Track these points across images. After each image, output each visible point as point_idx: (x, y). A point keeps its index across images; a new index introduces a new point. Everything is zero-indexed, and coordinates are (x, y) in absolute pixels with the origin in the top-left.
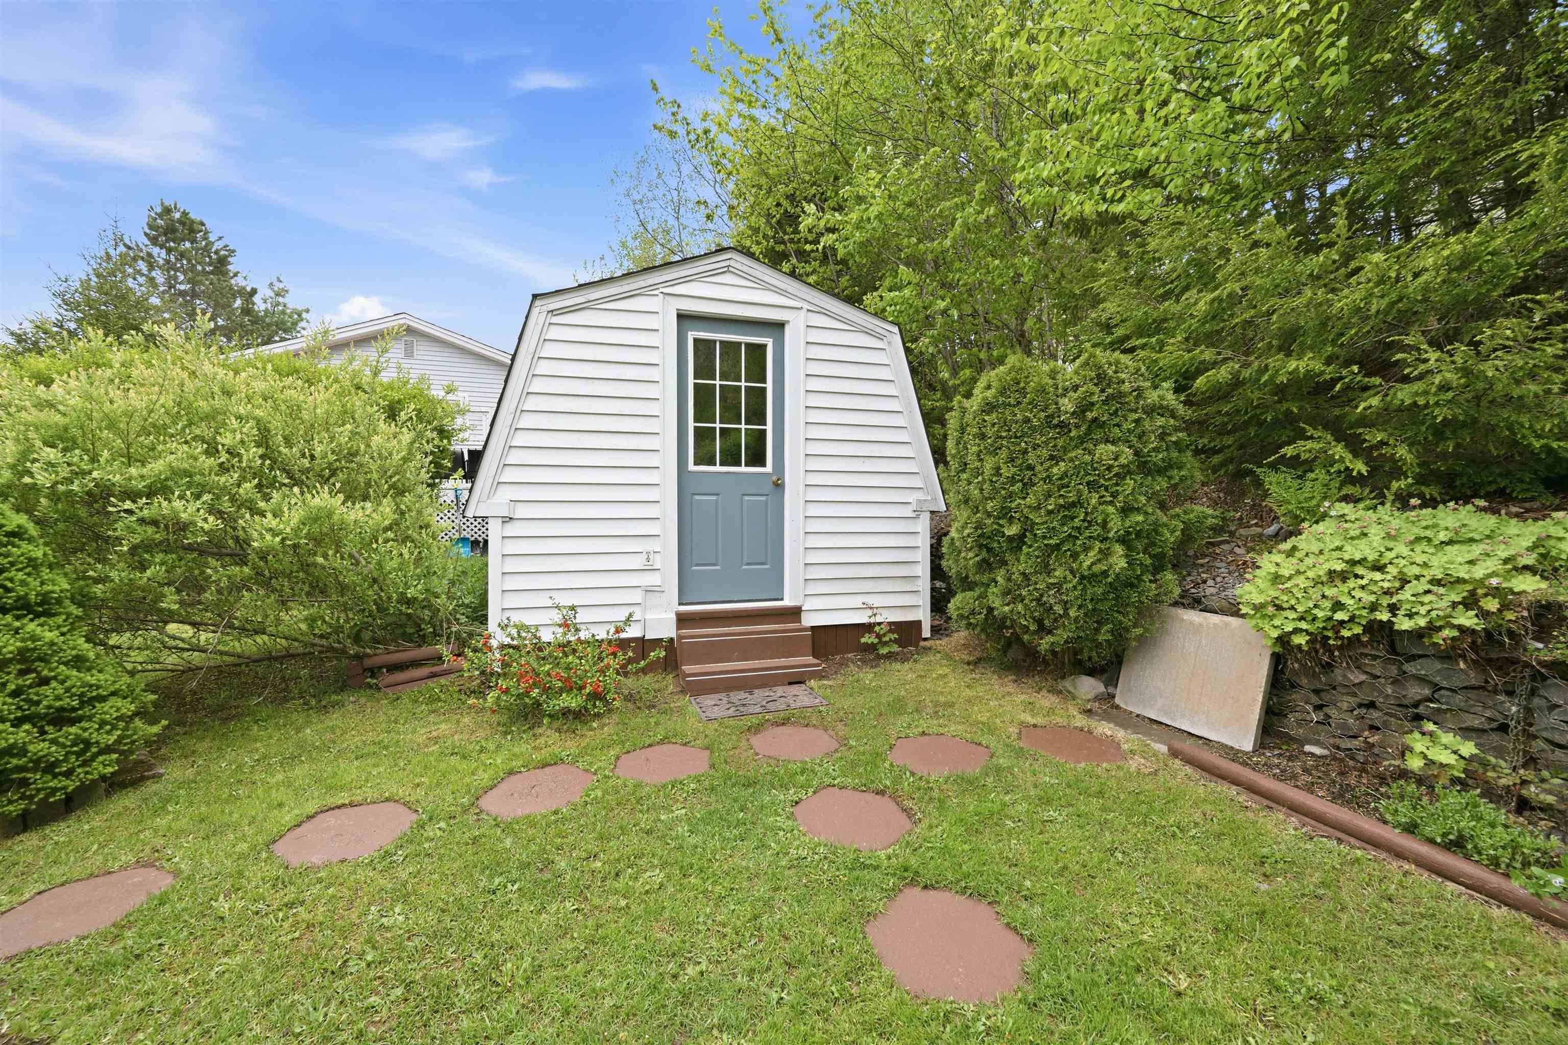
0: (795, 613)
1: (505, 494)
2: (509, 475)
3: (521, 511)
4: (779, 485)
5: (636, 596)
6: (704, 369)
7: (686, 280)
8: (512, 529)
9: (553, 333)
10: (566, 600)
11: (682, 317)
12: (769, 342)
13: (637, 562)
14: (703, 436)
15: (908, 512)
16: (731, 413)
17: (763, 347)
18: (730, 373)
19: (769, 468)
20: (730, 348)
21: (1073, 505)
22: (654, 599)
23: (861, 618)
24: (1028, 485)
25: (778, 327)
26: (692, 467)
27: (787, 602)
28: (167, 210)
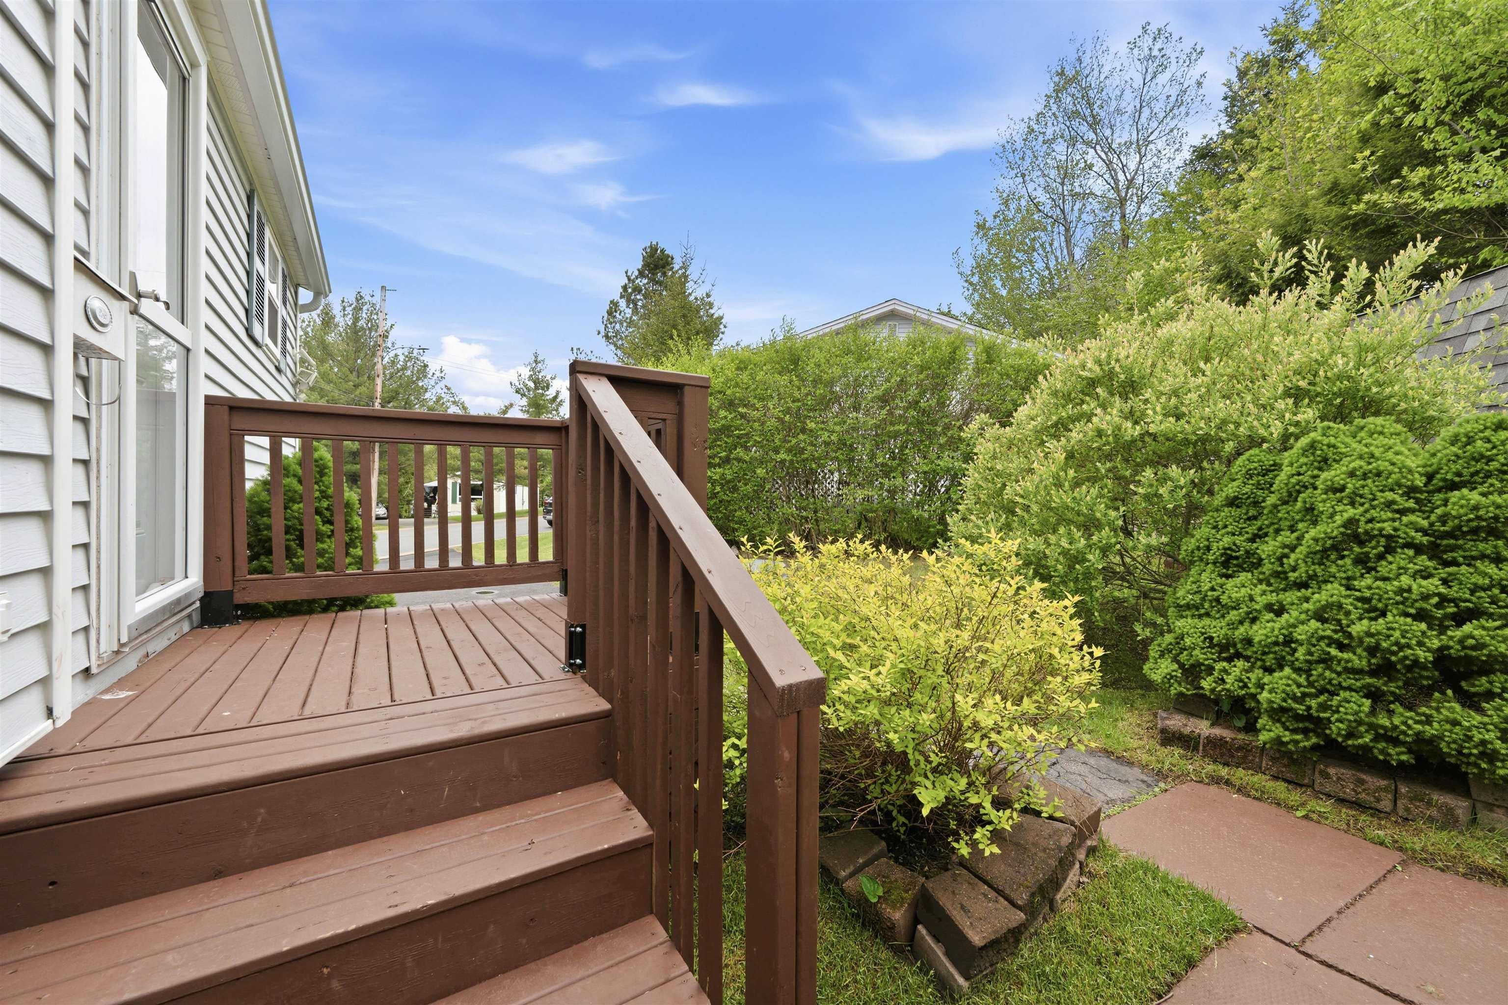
28: (653, 249)
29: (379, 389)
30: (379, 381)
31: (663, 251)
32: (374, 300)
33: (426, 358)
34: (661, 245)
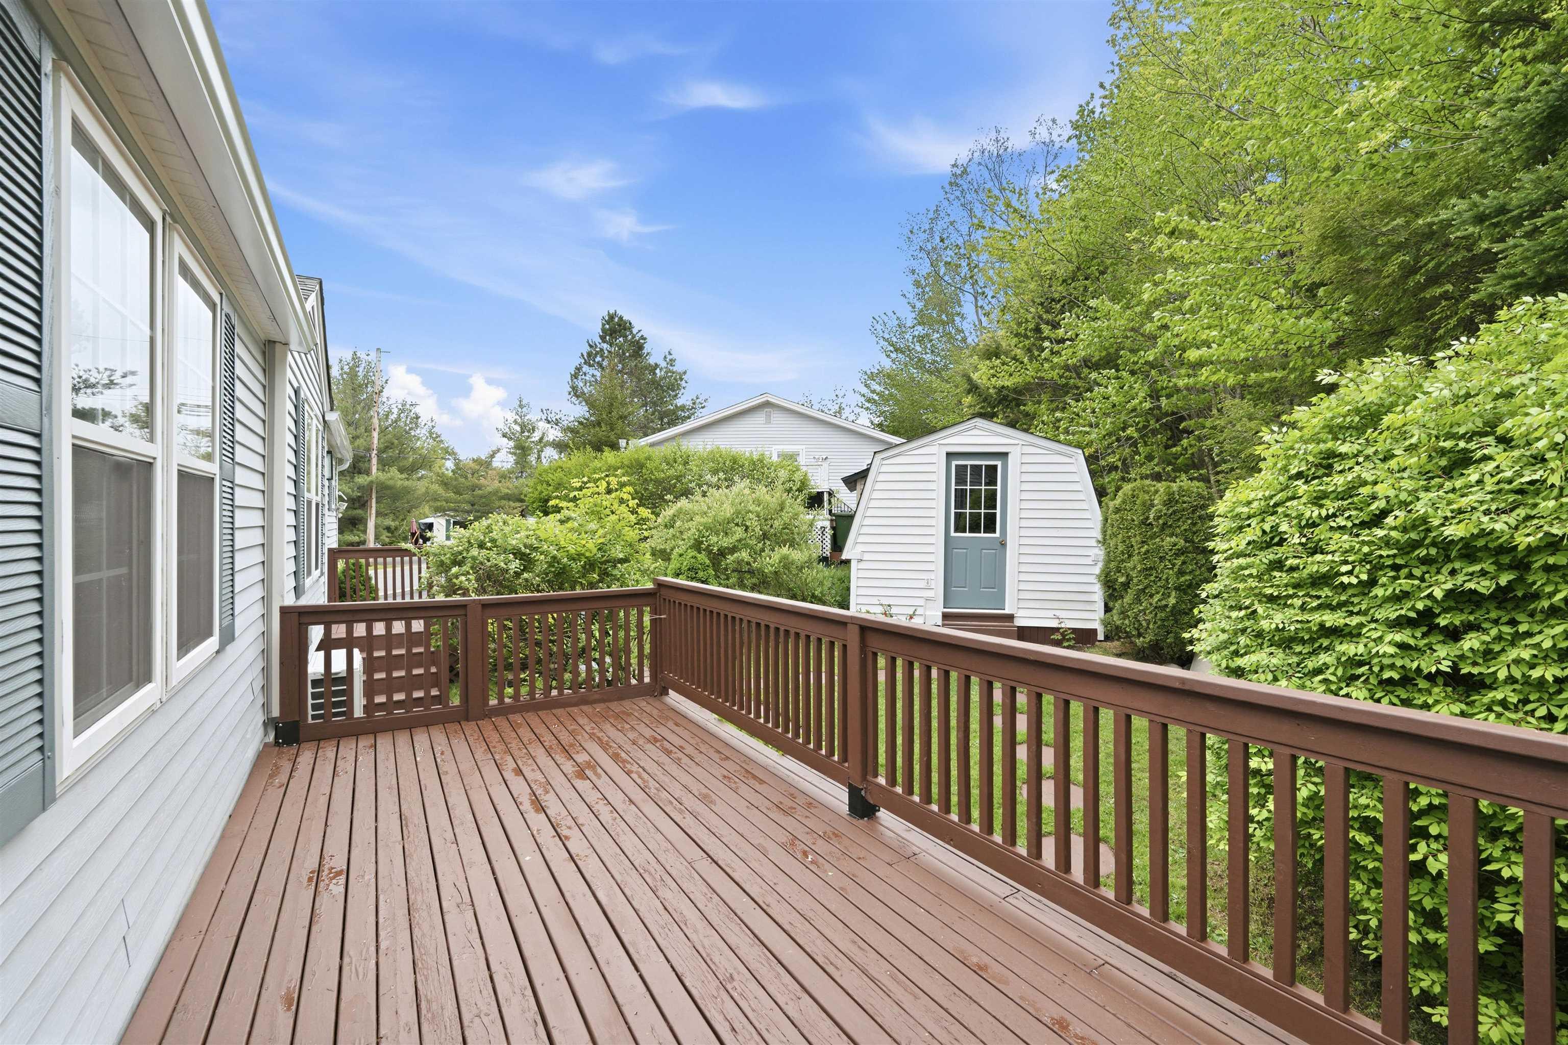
0: (1010, 618)
1: (860, 548)
2: (861, 539)
3: (866, 557)
4: (1003, 544)
5: (921, 602)
6: (960, 480)
7: (952, 435)
8: (862, 565)
9: (884, 469)
10: (886, 601)
11: (949, 455)
12: (999, 464)
13: (922, 584)
14: (958, 516)
15: (1089, 561)
16: (976, 504)
17: (995, 467)
18: (976, 481)
19: (997, 534)
20: (976, 469)
21: (1151, 569)
22: (930, 604)
23: (1054, 624)
24: (1130, 556)
25: (1004, 455)
26: (953, 534)
27: (1007, 611)
28: (611, 317)
29: (376, 441)
30: (375, 434)
31: (621, 318)
32: (369, 358)
33: (417, 410)
34: (619, 313)
